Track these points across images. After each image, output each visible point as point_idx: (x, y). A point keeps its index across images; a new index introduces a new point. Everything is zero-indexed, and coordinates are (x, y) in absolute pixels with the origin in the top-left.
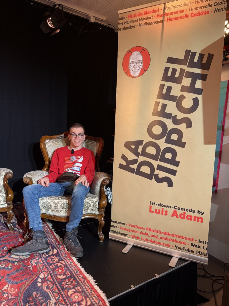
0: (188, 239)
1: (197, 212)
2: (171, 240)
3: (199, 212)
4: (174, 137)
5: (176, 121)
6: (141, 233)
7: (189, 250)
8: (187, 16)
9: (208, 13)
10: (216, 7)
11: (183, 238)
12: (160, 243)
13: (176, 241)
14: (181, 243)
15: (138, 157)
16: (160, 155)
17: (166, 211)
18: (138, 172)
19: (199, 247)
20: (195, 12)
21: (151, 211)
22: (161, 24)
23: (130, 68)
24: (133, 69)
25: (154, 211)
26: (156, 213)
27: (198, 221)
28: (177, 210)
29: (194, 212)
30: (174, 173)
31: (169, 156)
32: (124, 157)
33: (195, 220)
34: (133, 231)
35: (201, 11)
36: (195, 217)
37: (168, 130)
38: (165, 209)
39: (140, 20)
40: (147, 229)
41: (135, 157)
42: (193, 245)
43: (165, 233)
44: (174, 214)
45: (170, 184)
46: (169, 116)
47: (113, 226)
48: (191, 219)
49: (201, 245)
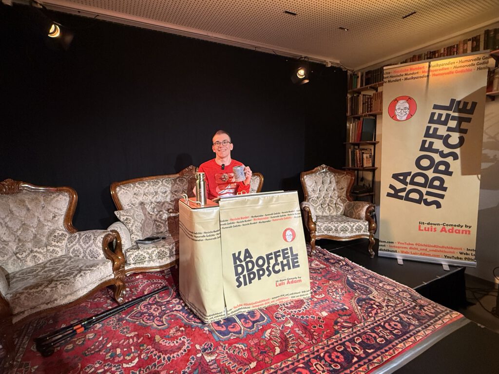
0: (457, 249)
1: (464, 226)
2: (440, 251)
3: (466, 226)
4: (442, 168)
5: (442, 155)
6: (411, 248)
7: (458, 258)
8: (451, 73)
9: (471, 70)
10: (479, 66)
11: (452, 248)
12: (429, 255)
13: (445, 252)
14: (450, 252)
15: (407, 186)
16: (428, 183)
17: (435, 229)
18: (407, 199)
19: (467, 254)
20: (459, 69)
21: (420, 229)
22: (426, 79)
23: (397, 113)
24: (399, 114)
25: (423, 229)
26: (426, 230)
27: (466, 233)
28: (446, 226)
29: (461, 227)
30: (442, 197)
31: (437, 183)
32: (391, 187)
33: (463, 233)
34: (402, 248)
35: (465, 68)
36: (463, 231)
37: (436, 162)
38: (434, 227)
39: (405, 75)
40: (416, 244)
41: (403, 186)
42: (461, 253)
43: (435, 246)
44: (443, 230)
45: (439, 206)
46: (436, 151)
47: (382, 245)
48: (459, 233)
49: (468, 252)
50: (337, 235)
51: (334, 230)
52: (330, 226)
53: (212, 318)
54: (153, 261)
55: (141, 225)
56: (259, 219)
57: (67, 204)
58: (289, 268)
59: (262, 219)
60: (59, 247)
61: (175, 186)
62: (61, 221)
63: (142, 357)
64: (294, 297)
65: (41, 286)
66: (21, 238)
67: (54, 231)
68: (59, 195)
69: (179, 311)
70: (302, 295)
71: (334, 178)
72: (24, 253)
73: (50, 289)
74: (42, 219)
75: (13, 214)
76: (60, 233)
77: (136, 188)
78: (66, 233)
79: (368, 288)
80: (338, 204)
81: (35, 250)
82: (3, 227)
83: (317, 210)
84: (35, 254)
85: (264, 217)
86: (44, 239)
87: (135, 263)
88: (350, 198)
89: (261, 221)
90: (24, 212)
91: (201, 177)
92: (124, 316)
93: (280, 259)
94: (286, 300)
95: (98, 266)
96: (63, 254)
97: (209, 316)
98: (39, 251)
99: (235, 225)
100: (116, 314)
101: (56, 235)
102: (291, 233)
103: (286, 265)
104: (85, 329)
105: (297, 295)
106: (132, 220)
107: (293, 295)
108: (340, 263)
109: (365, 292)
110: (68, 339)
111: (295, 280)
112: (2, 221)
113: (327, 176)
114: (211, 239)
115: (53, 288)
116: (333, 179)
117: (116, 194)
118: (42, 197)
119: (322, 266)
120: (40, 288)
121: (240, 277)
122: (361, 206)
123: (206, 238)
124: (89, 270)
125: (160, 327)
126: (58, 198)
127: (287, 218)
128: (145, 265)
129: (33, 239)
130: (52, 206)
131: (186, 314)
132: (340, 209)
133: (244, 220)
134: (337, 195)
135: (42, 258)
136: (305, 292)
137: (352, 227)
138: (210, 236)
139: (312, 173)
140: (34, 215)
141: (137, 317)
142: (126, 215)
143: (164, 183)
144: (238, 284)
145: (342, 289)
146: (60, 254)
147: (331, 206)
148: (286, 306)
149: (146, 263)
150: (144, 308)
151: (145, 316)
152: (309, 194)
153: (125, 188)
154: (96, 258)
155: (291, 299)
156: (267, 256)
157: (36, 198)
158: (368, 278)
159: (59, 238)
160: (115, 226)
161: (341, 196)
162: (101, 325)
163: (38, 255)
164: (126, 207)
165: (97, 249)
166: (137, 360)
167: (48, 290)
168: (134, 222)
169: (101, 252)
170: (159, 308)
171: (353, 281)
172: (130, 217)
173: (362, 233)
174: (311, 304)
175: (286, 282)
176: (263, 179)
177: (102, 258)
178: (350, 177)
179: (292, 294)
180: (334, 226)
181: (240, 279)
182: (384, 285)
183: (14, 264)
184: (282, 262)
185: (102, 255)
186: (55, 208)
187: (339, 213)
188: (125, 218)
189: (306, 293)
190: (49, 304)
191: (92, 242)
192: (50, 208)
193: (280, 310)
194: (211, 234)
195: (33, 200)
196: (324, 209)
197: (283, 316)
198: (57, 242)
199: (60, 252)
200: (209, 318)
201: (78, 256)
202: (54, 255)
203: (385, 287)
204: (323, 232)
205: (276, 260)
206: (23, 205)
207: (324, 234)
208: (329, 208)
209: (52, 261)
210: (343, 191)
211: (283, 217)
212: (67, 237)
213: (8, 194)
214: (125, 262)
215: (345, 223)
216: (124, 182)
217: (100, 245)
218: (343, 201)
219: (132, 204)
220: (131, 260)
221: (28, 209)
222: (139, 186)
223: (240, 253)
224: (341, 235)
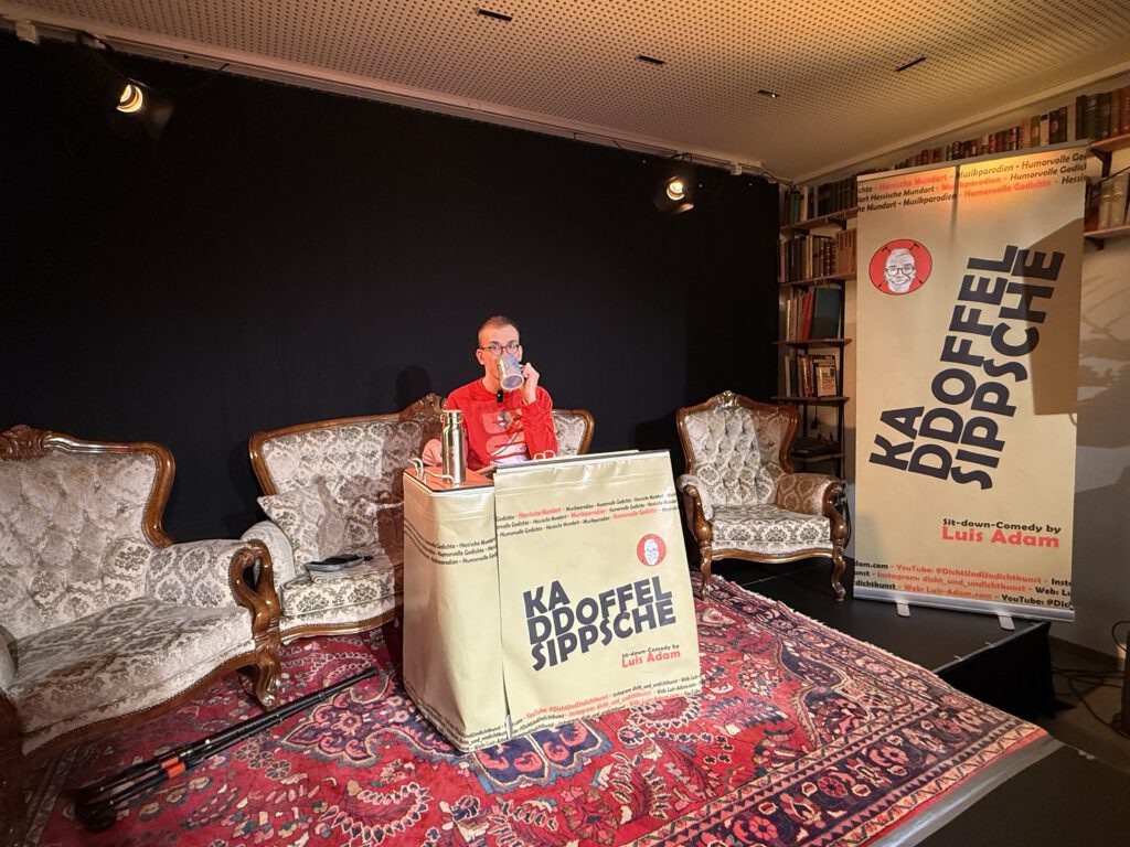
0: (1031, 580)
1: (1045, 528)
2: (993, 585)
3: (1049, 529)
4: (991, 398)
5: (991, 369)
6: (925, 579)
7: (1032, 601)
8: (1006, 189)
9: (1049, 183)
10: (1065, 175)
11: (1019, 579)
12: (968, 595)
13: (1003, 587)
14: (1015, 588)
15: (914, 438)
16: (962, 432)
17: (979, 535)
18: (916, 467)
19: (1053, 592)
20: (1025, 181)
21: (945, 537)
22: (951, 201)
23: (888, 278)
24: (894, 279)
25: (954, 535)
26: (958, 538)
27: (1049, 545)
28: (1004, 530)
29: (1038, 531)
30: (993, 462)
31: (980, 432)
32: (880, 441)
33: (1041, 544)
34: (908, 578)
35: (1035, 180)
36: (1041, 539)
37: (978, 386)
38: (977, 530)
39: (906, 193)
40: (939, 571)
41: (905, 439)
42: (1040, 591)
43: (980, 575)
44: (998, 537)
45: (986, 483)
46: (977, 361)
47: (861, 573)
48: (1034, 543)
49: (1056, 587)
50: (761, 550)
51: (752, 538)
52: (744, 530)
53: (478, 740)
54: (344, 610)
55: (317, 529)
56: (583, 514)
57: (151, 482)
58: (653, 626)
59: (590, 514)
60: (130, 578)
61: (393, 441)
62: (136, 519)
63: (318, 832)
64: (664, 691)
65: (89, 668)
66: (45, 557)
67: (120, 543)
68: (131, 462)
69: (403, 724)
70: (681, 688)
71: (751, 421)
72: (51, 593)
73: (110, 675)
74: (93, 516)
75: (28, 504)
76: (135, 547)
77: (306, 445)
78: (147, 547)
79: (830, 670)
80: (761, 480)
81: (76, 585)
82: (4, 534)
83: (715, 494)
84: (77, 595)
85: (595, 509)
86: (97, 561)
87: (304, 616)
88: (789, 467)
89: (589, 518)
90: (54, 500)
91: (455, 421)
92: (276, 737)
93: (631, 605)
94: (645, 698)
95: (219, 623)
96: (140, 595)
97: (471, 736)
98: (84, 587)
99: (529, 527)
100: (258, 732)
101: (126, 551)
102: (655, 546)
103: (644, 618)
104: (187, 769)
105: (670, 686)
106: (298, 518)
107: (661, 688)
108: (768, 613)
109: (825, 679)
110: (149, 790)
111: (666, 651)
112: (4, 521)
113: (736, 418)
114: (476, 560)
115: (116, 672)
116: (750, 424)
117: (262, 458)
118: (95, 466)
119: (727, 620)
120: (87, 674)
121: (542, 647)
122: (813, 484)
123: (465, 556)
124: (200, 631)
125: (358, 762)
126: (132, 468)
127: (647, 512)
128: (327, 619)
129: (72, 562)
130: (118, 487)
131: (417, 732)
132: (767, 491)
133: (550, 516)
134: (759, 460)
135: (91, 604)
136: (687, 679)
137: (793, 532)
138: (473, 552)
139: (703, 410)
140: (75, 506)
141: (306, 739)
142: (285, 507)
143: (370, 433)
144: (536, 662)
145: (772, 673)
146: (132, 596)
147: (747, 485)
148: (646, 711)
149: (329, 614)
150: (323, 718)
151: (324, 737)
152: (697, 457)
153: (283, 445)
154: (216, 604)
155: (658, 695)
156: (603, 597)
157: (82, 469)
158: (831, 647)
159: (132, 559)
160: (258, 532)
161: (767, 463)
162: (224, 758)
163: (84, 598)
164: (284, 488)
165: (218, 582)
166: (306, 837)
167: (105, 676)
168: (302, 521)
169: (227, 590)
170: (357, 717)
171: (797, 655)
172: (292, 511)
173: (816, 544)
174: (703, 707)
175: (645, 656)
176: (592, 424)
177: (229, 605)
178: (788, 419)
179: (660, 684)
180: (754, 530)
181: (542, 651)
182: (868, 663)
183: (29, 618)
184: (636, 612)
185: (228, 598)
186: (124, 490)
187: (764, 501)
188: (281, 512)
189: (690, 682)
190: (107, 711)
191: (205, 566)
192: (112, 491)
193: (632, 722)
194: (476, 548)
195: (74, 472)
196: (731, 491)
197: (639, 736)
198: (127, 568)
199: (133, 590)
200: (470, 740)
201: (175, 600)
202: (120, 597)
203: (869, 667)
204: (729, 543)
205: (623, 607)
206: (52, 484)
207: (730, 547)
208: (741, 488)
209: (115, 612)
210: (773, 451)
211: (637, 510)
212: (150, 555)
213: (19, 458)
214: (280, 614)
215: (776, 522)
216: (280, 432)
217: (224, 573)
218: (773, 473)
219: (298, 481)
220: (294, 609)
221: (63, 494)
222: (314, 441)
223: (540, 591)
224: (770, 549)
